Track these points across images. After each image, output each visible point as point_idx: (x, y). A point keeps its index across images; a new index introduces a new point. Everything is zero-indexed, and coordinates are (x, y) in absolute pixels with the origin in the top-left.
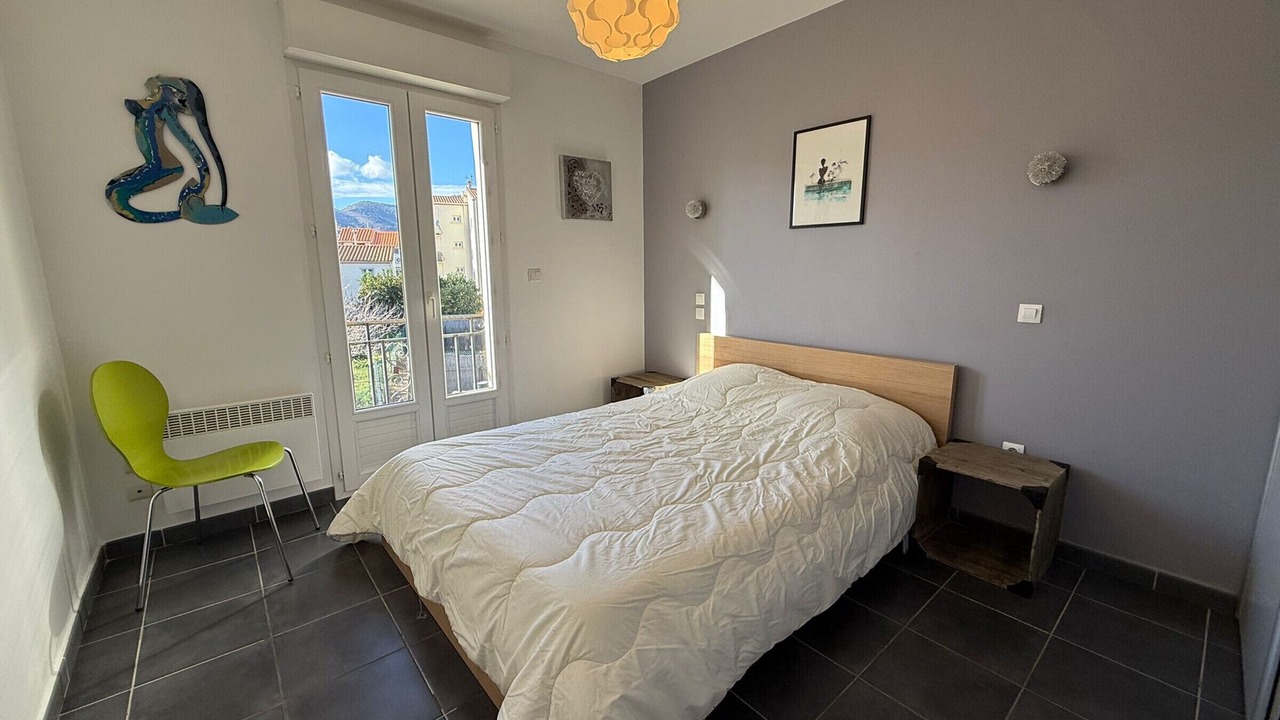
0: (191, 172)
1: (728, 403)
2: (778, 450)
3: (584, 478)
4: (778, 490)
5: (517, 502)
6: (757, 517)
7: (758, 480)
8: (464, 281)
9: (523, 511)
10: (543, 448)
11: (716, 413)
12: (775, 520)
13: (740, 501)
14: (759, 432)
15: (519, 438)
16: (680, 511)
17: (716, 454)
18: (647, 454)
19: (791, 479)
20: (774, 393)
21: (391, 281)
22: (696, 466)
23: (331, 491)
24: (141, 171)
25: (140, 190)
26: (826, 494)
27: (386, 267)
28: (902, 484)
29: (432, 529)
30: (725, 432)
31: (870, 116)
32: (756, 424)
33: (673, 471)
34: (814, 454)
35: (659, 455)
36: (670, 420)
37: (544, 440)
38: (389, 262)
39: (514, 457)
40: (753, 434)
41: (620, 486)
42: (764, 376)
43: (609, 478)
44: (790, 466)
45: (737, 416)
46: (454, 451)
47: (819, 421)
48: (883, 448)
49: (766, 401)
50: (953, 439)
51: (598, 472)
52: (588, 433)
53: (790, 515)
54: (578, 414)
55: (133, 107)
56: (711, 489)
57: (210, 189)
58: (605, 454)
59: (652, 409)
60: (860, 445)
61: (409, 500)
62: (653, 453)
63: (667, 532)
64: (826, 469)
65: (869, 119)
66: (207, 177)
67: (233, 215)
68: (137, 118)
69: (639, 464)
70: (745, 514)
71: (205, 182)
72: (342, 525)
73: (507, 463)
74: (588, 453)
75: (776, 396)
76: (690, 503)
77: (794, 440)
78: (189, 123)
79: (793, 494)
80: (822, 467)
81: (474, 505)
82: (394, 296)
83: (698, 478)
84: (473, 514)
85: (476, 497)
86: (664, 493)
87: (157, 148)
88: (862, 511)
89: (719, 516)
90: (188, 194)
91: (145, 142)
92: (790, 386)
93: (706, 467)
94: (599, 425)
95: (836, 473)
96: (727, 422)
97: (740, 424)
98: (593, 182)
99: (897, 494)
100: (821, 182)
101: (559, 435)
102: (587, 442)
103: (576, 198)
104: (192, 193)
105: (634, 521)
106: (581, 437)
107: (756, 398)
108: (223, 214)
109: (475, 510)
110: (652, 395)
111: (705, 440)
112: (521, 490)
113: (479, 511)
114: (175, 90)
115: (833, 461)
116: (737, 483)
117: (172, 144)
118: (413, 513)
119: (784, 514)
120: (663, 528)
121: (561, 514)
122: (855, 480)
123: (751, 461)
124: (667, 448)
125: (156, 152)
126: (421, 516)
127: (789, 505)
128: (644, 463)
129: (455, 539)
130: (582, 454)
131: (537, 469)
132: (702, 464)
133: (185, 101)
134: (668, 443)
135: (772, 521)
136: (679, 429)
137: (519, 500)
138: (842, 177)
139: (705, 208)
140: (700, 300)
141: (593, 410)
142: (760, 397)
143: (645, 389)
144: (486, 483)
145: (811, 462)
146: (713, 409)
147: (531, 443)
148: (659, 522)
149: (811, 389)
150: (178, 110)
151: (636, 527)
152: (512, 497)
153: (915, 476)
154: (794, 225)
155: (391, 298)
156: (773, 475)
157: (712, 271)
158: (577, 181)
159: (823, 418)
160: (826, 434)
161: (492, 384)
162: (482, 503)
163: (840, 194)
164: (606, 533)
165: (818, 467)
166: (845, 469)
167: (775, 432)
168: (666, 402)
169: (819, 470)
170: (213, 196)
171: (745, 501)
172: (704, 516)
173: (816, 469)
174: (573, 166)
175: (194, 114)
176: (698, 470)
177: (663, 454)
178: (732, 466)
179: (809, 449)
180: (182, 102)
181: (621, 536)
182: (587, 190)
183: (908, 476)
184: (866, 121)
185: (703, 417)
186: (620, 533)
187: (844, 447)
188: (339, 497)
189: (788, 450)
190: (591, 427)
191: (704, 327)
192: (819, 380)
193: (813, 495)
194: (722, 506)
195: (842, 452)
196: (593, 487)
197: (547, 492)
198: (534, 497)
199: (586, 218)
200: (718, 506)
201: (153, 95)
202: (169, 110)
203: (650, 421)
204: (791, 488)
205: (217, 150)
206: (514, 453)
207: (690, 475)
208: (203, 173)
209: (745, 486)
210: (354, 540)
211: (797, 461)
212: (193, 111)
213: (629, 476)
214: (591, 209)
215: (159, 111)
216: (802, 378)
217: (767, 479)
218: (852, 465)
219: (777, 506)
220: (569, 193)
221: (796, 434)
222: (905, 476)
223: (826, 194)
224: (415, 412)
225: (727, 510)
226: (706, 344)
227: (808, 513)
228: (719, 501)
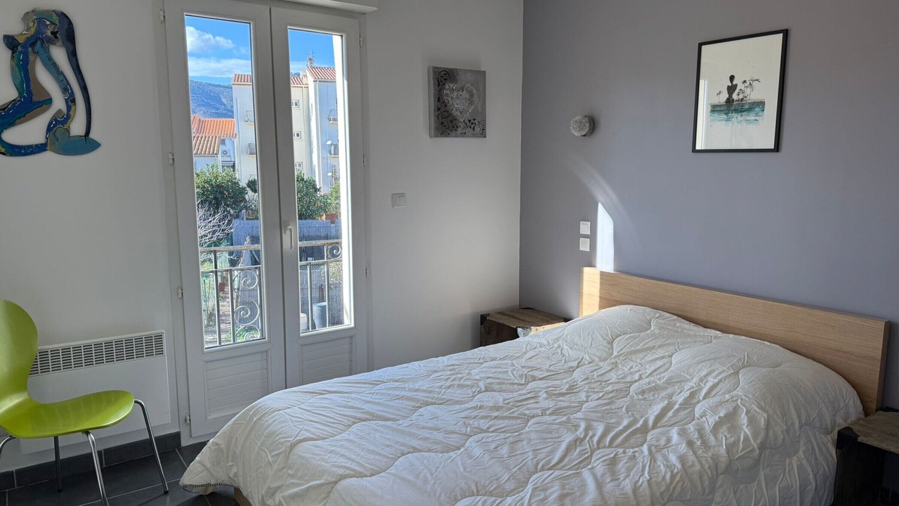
0: (59, 103)
1: (615, 353)
2: (670, 414)
3: (454, 436)
4: (667, 459)
5: (385, 460)
6: (641, 490)
7: (645, 448)
8: (303, 180)
9: (392, 470)
10: (408, 399)
11: (601, 364)
12: (662, 494)
13: (623, 470)
14: (650, 390)
15: (383, 386)
16: (556, 478)
17: (599, 415)
18: (522, 410)
19: (683, 448)
20: (669, 344)
21: (216, 177)
22: (576, 427)
23: (177, 436)
24: (14, 105)
25: (11, 124)
26: (722, 466)
27: (210, 161)
28: (816, 458)
29: (299, 485)
30: (610, 388)
31: (787, 30)
32: (647, 380)
33: (551, 432)
34: (711, 420)
35: (535, 412)
36: (548, 371)
37: (411, 390)
38: (215, 155)
39: (379, 408)
40: (643, 392)
41: (493, 446)
42: (658, 321)
43: (480, 436)
44: (682, 433)
45: (626, 369)
46: (316, 400)
47: (720, 381)
48: (795, 417)
49: (660, 353)
50: (884, 408)
51: (469, 429)
52: (456, 382)
53: (678, 489)
54: (445, 358)
55: (11, 42)
56: (591, 455)
57: (74, 120)
58: (475, 408)
59: (527, 356)
60: (766, 411)
61: (270, 452)
62: (528, 409)
63: (543, 500)
64: (724, 437)
65: (786, 33)
66: (73, 108)
67: (95, 145)
68: (13, 53)
69: (514, 422)
70: (627, 485)
71: (71, 113)
72: (196, 474)
73: (372, 414)
74: (457, 407)
75: (671, 348)
76: (569, 469)
77: (689, 402)
78: (59, 54)
79: (683, 465)
80: (720, 436)
81: (342, 462)
82: (219, 196)
83: (577, 442)
84: (341, 471)
85: (342, 452)
86: (540, 457)
87: (29, 81)
88: (764, 488)
89: (599, 485)
90: (55, 126)
91: (19, 76)
92: (689, 336)
93: (587, 429)
94: (468, 374)
95: (736, 443)
96: (613, 377)
97: (629, 379)
98: (465, 94)
99: (809, 470)
100: (729, 101)
101: (424, 384)
102: (456, 394)
103: (446, 114)
104: (59, 124)
105: (509, 486)
106: (450, 387)
107: (648, 349)
108: (86, 144)
109: (341, 467)
110: (527, 338)
111: (587, 397)
112: (388, 446)
113: (348, 468)
114: (48, 23)
115: (734, 429)
116: (621, 450)
117: (43, 77)
118: (276, 467)
119: (671, 487)
120: (538, 495)
121: (432, 475)
122: (757, 451)
123: (639, 425)
124: (544, 403)
125: (28, 86)
126: (284, 470)
127: (678, 478)
128: (519, 421)
129: (323, 496)
130: (451, 408)
131: (404, 423)
132: (583, 425)
133: (57, 32)
134: (546, 399)
135: (658, 494)
136: (558, 382)
137: (388, 457)
138: (753, 96)
139: (593, 124)
140: (585, 228)
141: (461, 355)
142: (653, 348)
143: (519, 330)
144: (351, 437)
145: (708, 428)
146: (597, 359)
147: (396, 393)
148: (534, 489)
149: (714, 341)
150: (51, 42)
151: (510, 493)
152: (378, 454)
153: (833, 451)
154: (698, 147)
155: (215, 198)
156: (663, 442)
157: (599, 195)
158: (447, 95)
159: (726, 377)
160: (727, 396)
161: (348, 321)
162: (349, 459)
163: (752, 117)
164: (479, 497)
165: (715, 436)
166: (746, 439)
167: (669, 391)
168: (543, 349)
169: (716, 438)
170: (77, 127)
171: (629, 470)
172: (583, 485)
173: (712, 438)
174: (443, 78)
175: (64, 45)
176: (578, 433)
177: (539, 412)
178: (618, 429)
179: (707, 414)
180: (54, 33)
181: (495, 501)
182: (458, 104)
183: (824, 449)
184: (781, 35)
185: (586, 369)
186: (494, 498)
187: (748, 413)
188: (185, 442)
189: (683, 414)
190: (460, 376)
191: (589, 260)
192: (725, 329)
193: (707, 466)
194: (603, 476)
195: (743, 419)
196: (463, 445)
197: (415, 450)
198: (403, 454)
199: (456, 136)
200: (599, 475)
201: (28, 29)
202: (43, 42)
203: (525, 371)
204: (682, 459)
205: (83, 80)
206: (378, 404)
207: (568, 438)
208: (70, 103)
209: (630, 454)
210: (206, 490)
211: (691, 427)
212: (63, 43)
213: (502, 436)
214: (462, 125)
215: (33, 45)
216: (706, 325)
217: (656, 446)
218: (755, 435)
219: (664, 478)
220: (439, 109)
221: (692, 395)
222: (820, 449)
223: (735, 115)
224: (267, 352)
225: (608, 480)
226: (591, 281)
227: (700, 489)
228: (600, 468)
